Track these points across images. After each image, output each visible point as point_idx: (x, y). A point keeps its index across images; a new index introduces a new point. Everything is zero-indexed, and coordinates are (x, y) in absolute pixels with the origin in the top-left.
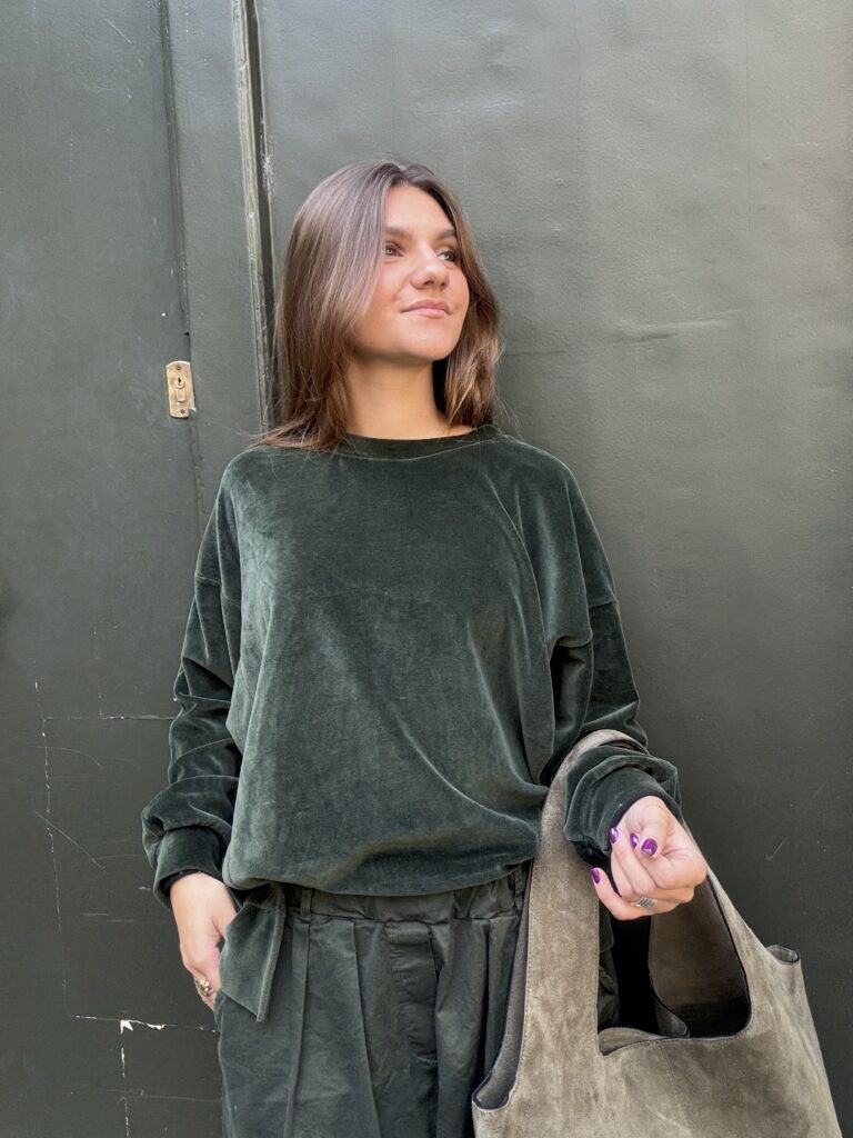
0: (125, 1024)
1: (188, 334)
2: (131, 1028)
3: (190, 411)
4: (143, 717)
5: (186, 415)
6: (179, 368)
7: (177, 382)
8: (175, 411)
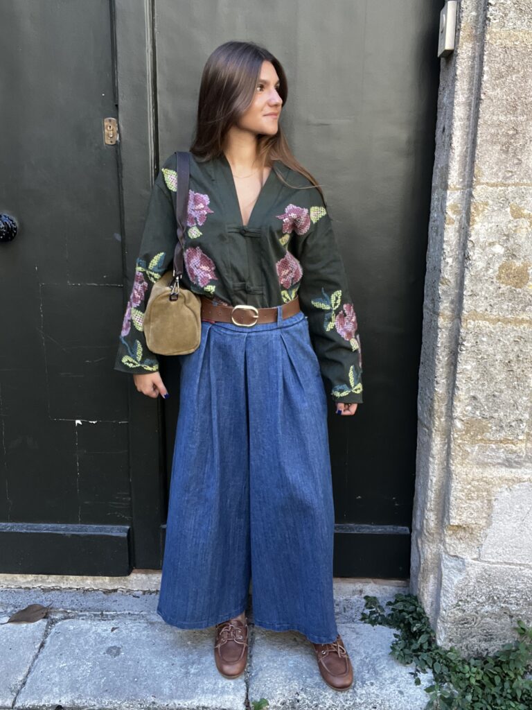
0: (78, 422)
1: (117, 106)
2: (81, 423)
3: (117, 141)
4: (89, 284)
5: (114, 143)
6: (110, 121)
7: (109, 128)
8: (108, 141)
